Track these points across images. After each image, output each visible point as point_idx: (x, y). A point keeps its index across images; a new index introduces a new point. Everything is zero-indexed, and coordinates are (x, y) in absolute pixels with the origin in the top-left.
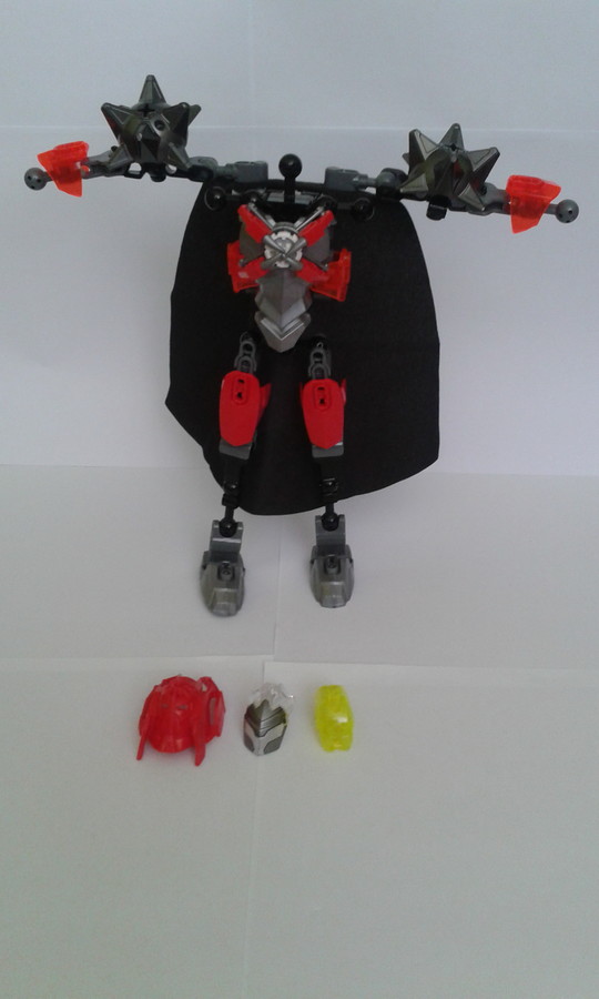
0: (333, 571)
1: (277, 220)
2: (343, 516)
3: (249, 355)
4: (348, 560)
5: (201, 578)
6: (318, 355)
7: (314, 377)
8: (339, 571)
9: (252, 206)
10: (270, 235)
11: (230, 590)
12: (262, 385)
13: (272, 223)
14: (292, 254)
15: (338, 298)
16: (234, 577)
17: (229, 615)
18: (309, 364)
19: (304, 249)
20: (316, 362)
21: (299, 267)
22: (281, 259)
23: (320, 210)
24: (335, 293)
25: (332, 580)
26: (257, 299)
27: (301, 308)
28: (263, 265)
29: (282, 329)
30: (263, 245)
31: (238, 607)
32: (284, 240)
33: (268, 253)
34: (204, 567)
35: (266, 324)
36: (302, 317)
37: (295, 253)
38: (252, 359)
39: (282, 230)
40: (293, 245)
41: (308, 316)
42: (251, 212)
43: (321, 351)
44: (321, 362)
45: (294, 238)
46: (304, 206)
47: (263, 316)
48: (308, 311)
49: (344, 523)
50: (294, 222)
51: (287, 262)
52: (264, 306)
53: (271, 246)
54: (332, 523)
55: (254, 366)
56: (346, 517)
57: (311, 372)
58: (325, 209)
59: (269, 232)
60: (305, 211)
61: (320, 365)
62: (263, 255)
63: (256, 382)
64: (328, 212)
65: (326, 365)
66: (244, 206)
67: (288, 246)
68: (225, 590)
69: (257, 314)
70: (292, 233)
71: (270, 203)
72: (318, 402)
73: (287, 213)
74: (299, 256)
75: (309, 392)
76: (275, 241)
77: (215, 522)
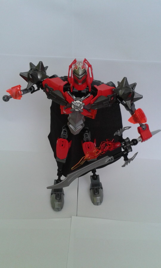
0: (97, 193)
1: (76, 97)
2: (98, 175)
3: (65, 133)
4: (101, 189)
5: (51, 197)
6: (86, 135)
7: (85, 141)
8: (98, 193)
9: (69, 92)
10: (74, 102)
11: (59, 203)
12: (69, 142)
13: (75, 97)
14: (80, 107)
15: (93, 118)
16: (60, 199)
17: (59, 211)
18: (84, 137)
19: (84, 106)
20: (86, 137)
21: (82, 111)
22: (77, 108)
23: (89, 95)
24: (92, 117)
25: (96, 197)
26: (68, 118)
27: (82, 122)
28: (71, 110)
29: (75, 128)
30: (71, 104)
31: (62, 208)
32: (78, 103)
33: (73, 107)
34: (52, 194)
35: (71, 126)
36: (82, 125)
37: (81, 107)
38: (66, 135)
39: (78, 100)
40: (81, 105)
41: (84, 124)
42: (68, 94)
43: (87, 134)
44: (87, 137)
45: (81, 103)
46: (85, 93)
47: (70, 124)
48: (84, 123)
49: (99, 177)
50: (81, 97)
51: (78, 109)
52: (70, 121)
53: (74, 105)
54: (95, 178)
55: (67, 137)
56: (99, 175)
57: (85, 139)
58: (91, 94)
59: (73, 100)
60: (85, 95)
61: (87, 138)
62: (71, 107)
63: (67, 142)
64: (92, 95)
65: (89, 137)
66: (66, 92)
67: (79, 105)
68: (58, 203)
69: (68, 123)
70: (80, 101)
71: (74, 92)
72: (87, 148)
73: (79, 95)
74: (82, 108)
75: (84, 145)
76: (75, 103)
77: (55, 180)
